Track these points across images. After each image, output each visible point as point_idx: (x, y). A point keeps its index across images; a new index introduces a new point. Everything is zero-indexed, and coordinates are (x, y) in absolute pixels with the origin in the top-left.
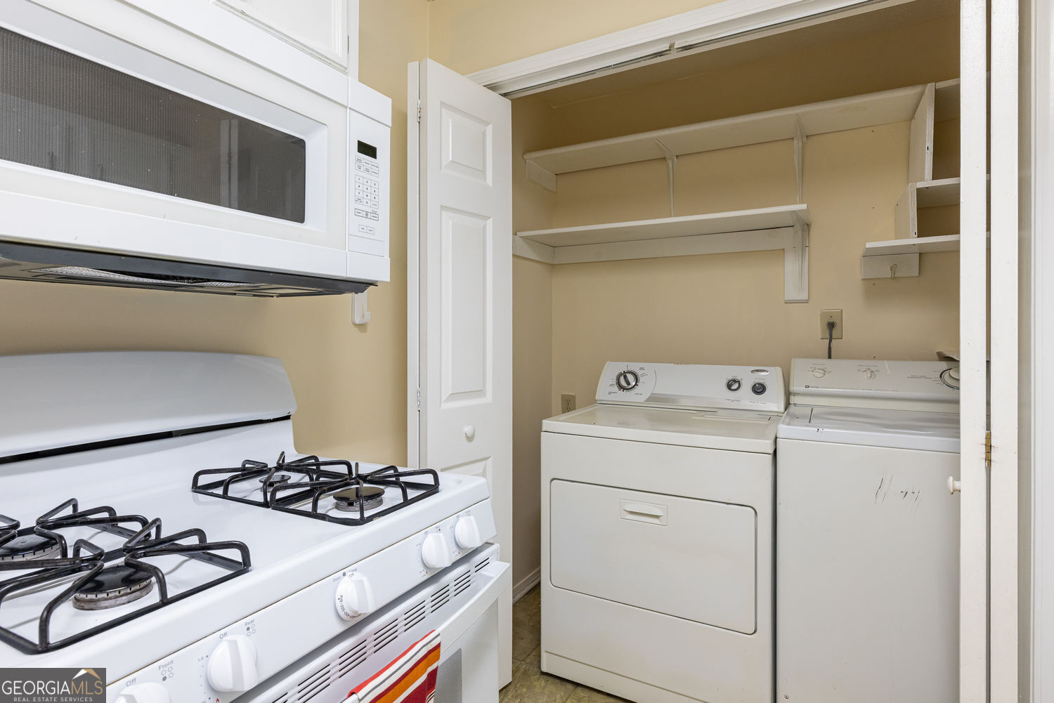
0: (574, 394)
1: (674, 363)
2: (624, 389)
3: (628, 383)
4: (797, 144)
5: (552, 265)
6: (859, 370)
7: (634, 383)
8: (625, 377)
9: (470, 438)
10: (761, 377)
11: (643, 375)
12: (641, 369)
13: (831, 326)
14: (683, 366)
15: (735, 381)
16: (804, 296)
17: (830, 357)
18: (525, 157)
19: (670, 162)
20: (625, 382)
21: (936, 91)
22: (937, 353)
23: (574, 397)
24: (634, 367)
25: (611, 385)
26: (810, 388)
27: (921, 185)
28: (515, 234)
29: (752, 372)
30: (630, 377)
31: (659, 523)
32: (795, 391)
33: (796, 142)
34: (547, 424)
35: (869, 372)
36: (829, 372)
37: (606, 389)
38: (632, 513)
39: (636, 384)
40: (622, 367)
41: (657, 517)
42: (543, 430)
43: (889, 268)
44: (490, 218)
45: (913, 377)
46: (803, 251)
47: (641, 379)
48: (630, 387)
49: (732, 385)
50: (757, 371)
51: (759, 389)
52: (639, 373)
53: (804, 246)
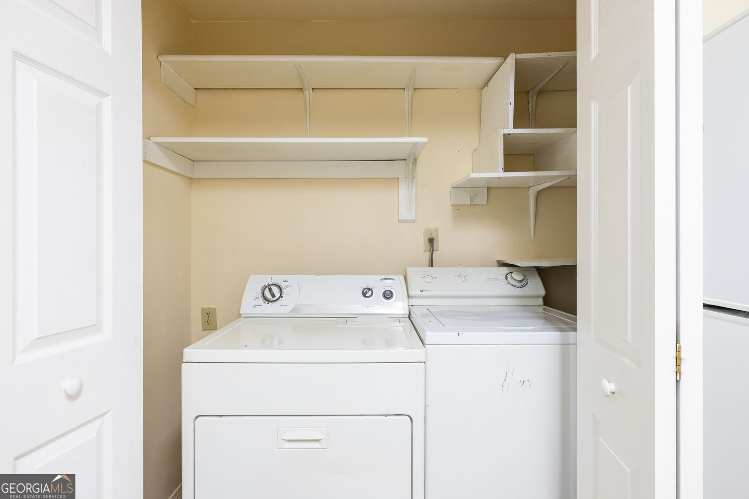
0: (214, 307)
1: (315, 275)
2: (269, 301)
3: (273, 296)
4: (407, 94)
5: (191, 179)
6: (455, 276)
7: (279, 296)
8: (270, 289)
9: (73, 397)
10: (388, 285)
11: (287, 287)
12: (285, 281)
13: (431, 241)
14: (323, 277)
15: (369, 289)
16: (412, 217)
17: (432, 266)
18: (160, 58)
19: (307, 93)
20: (270, 294)
21: (516, 60)
22: (497, 261)
23: (215, 310)
24: (278, 279)
25: (256, 298)
26: (424, 292)
27: (507, 131)
28: (147, 137)
29: (381, 280)
30: (275, 290)
31: (320, 447)
32: (413, 295)
33: (406, 92)
34: (189, 353)
35: (462, 276)
36: (435, 278)
37: (250, 302)
38: (289, 441)
39: (281, 296)
40: (267, 280)
41: (317, 440)
42: (184, 361)
43: (469, 198)
44: (108, 96)
45: (490, 280)
46: (412, 180)
47: (285, 291)
48: (275, 299)
49: (366, 292)
50: (385, 279)
51: (388, 295)
52: (283, 285)
53: (412, 177)
